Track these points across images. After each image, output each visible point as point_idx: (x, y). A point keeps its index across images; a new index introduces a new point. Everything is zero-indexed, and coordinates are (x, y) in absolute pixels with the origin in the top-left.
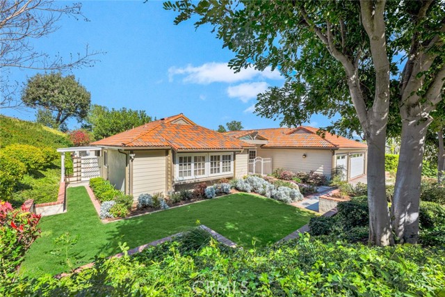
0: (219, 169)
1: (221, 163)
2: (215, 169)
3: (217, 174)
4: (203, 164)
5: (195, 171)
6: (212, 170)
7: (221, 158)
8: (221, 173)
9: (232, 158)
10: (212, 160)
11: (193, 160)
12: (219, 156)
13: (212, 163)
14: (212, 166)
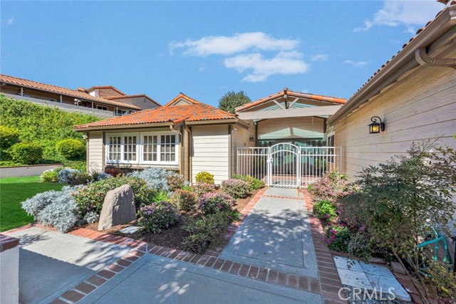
0: (155, 155)
1: (159, 147)
2: (150, 155)
3: (152, 162)
4: (135, 147)
5: (126, 155)
6: (145, 155)
7: (159, 139)
8: (158, 161)
9: (177, 139)
10: (145, 142)
11: (123, 140)
12: (155, 137)
13: (145, 147)
14: (145, 151)
